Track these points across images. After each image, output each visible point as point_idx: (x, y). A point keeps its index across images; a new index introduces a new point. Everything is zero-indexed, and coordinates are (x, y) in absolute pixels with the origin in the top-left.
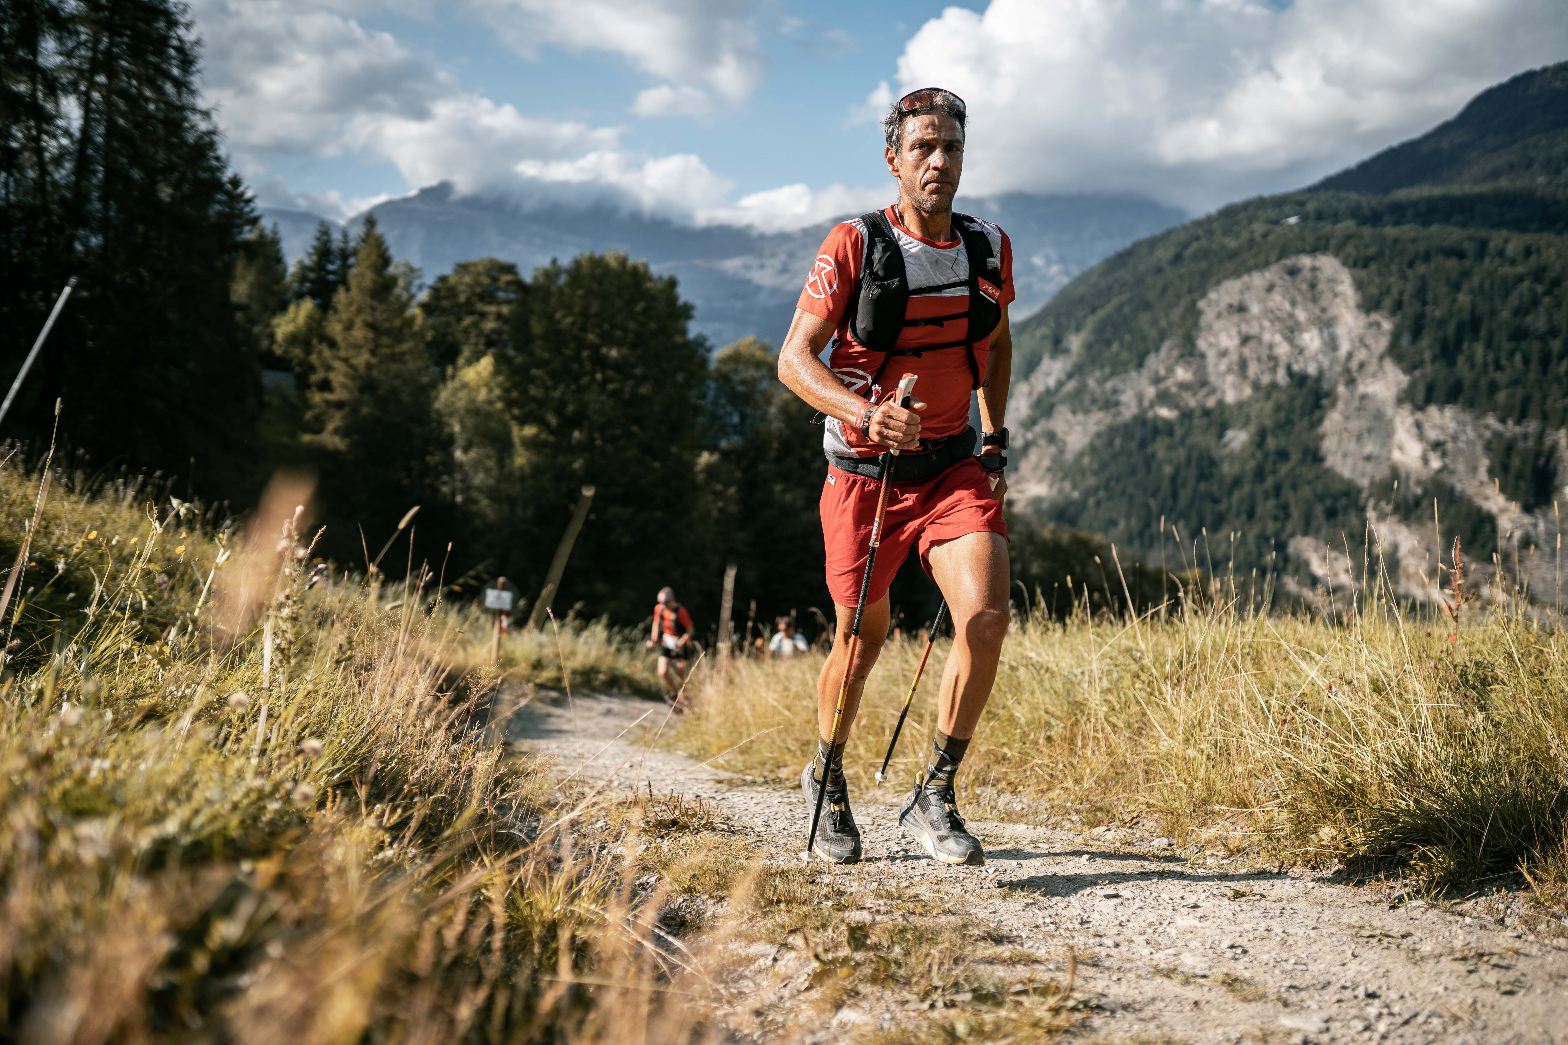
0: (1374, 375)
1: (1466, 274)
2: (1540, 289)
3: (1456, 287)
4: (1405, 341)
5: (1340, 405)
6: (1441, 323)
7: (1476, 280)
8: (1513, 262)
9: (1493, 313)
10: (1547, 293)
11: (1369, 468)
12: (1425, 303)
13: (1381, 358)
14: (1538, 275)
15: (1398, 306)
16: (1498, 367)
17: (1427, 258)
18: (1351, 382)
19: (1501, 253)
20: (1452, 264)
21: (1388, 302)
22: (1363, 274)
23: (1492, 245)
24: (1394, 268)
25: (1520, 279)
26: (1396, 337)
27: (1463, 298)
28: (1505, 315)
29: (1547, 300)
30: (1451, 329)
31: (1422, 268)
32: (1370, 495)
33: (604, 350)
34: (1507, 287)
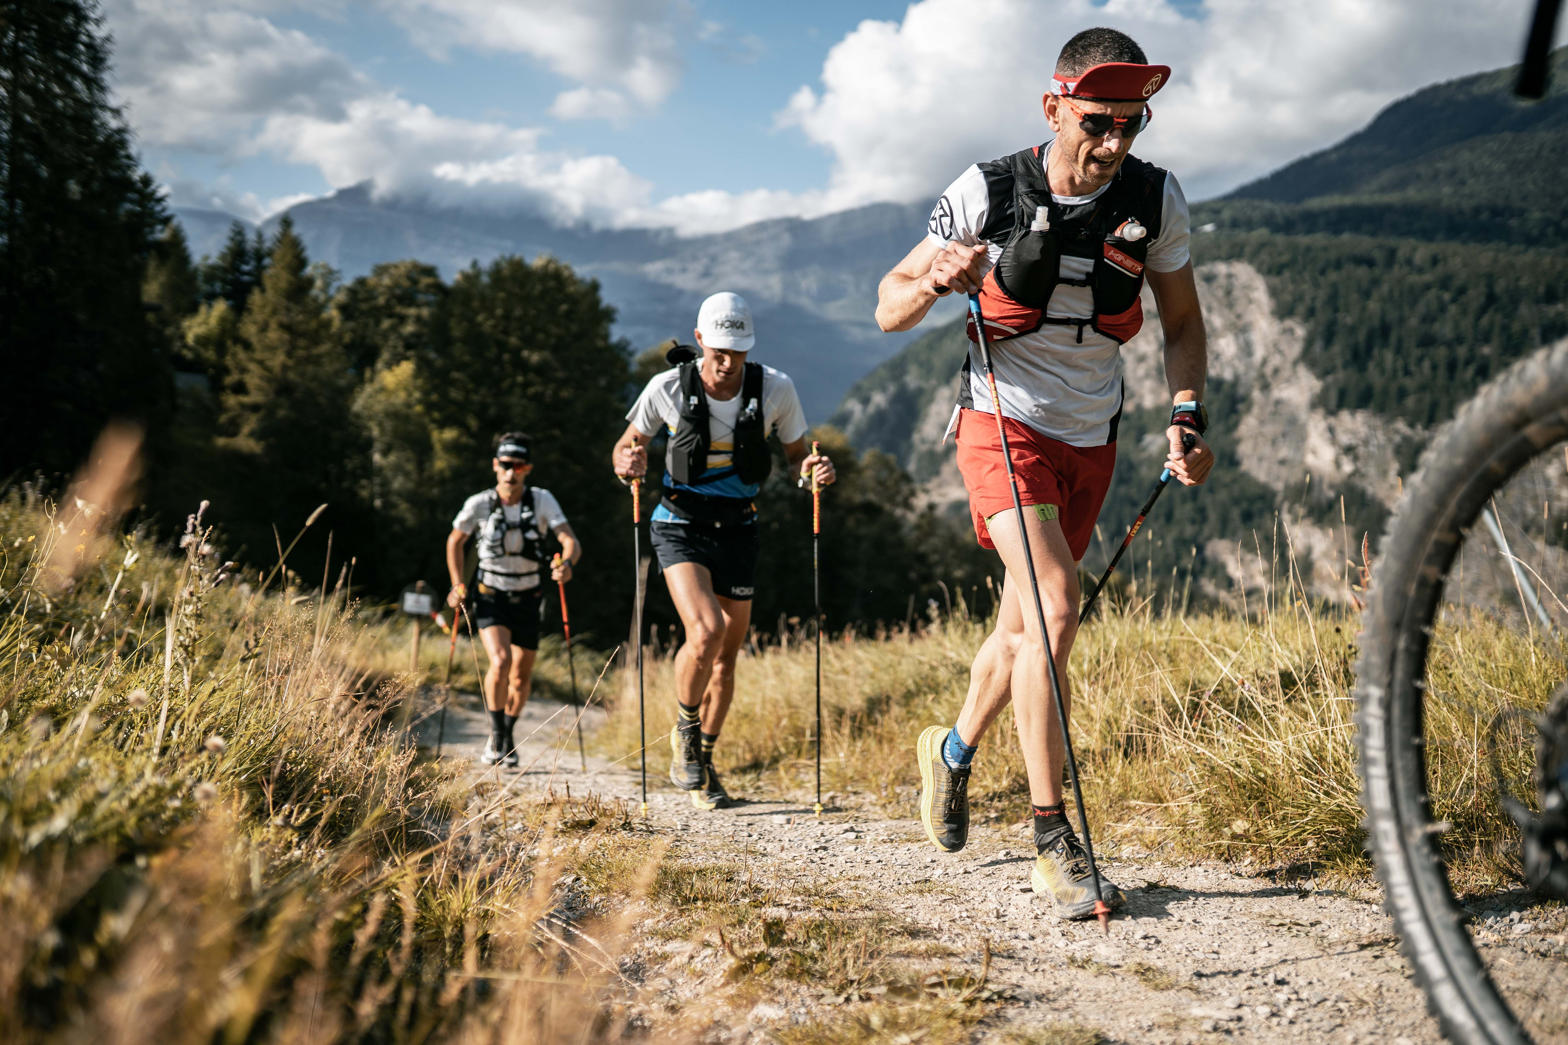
0: (1288, 381)
1: (1375, 282)
2: (1447, 296)
3: (1366, 294)
4: (1318, 347)
5: (1256, 410)
6: (1352, 330)
7: (1385, 288)
8: (1421, 271)
9: (1402, 320)
10: (1454, 301)
11: (1284, 472)
12: (1336, 310)
13: (1295, 363)
14: (1444, 283)
15: (1311, 313)
16: (1407, 373)
17: (1338, 265)
18: (1266, 387)
19: (1409, 262)
20: (1362, 272)
21: (1301, 309)
22: (1276, 281)
23: (1401, 254)
24: (1307, 275)
25: (1427, 287)
26: (1309, 343)
27: (1373, 306)
28: (1413, 322)
29: (1453, 308)
30: (1362, 336)
31: (1333, 276)
32: (1285, 498)
33: (525, 353)
34: (1415, 295)
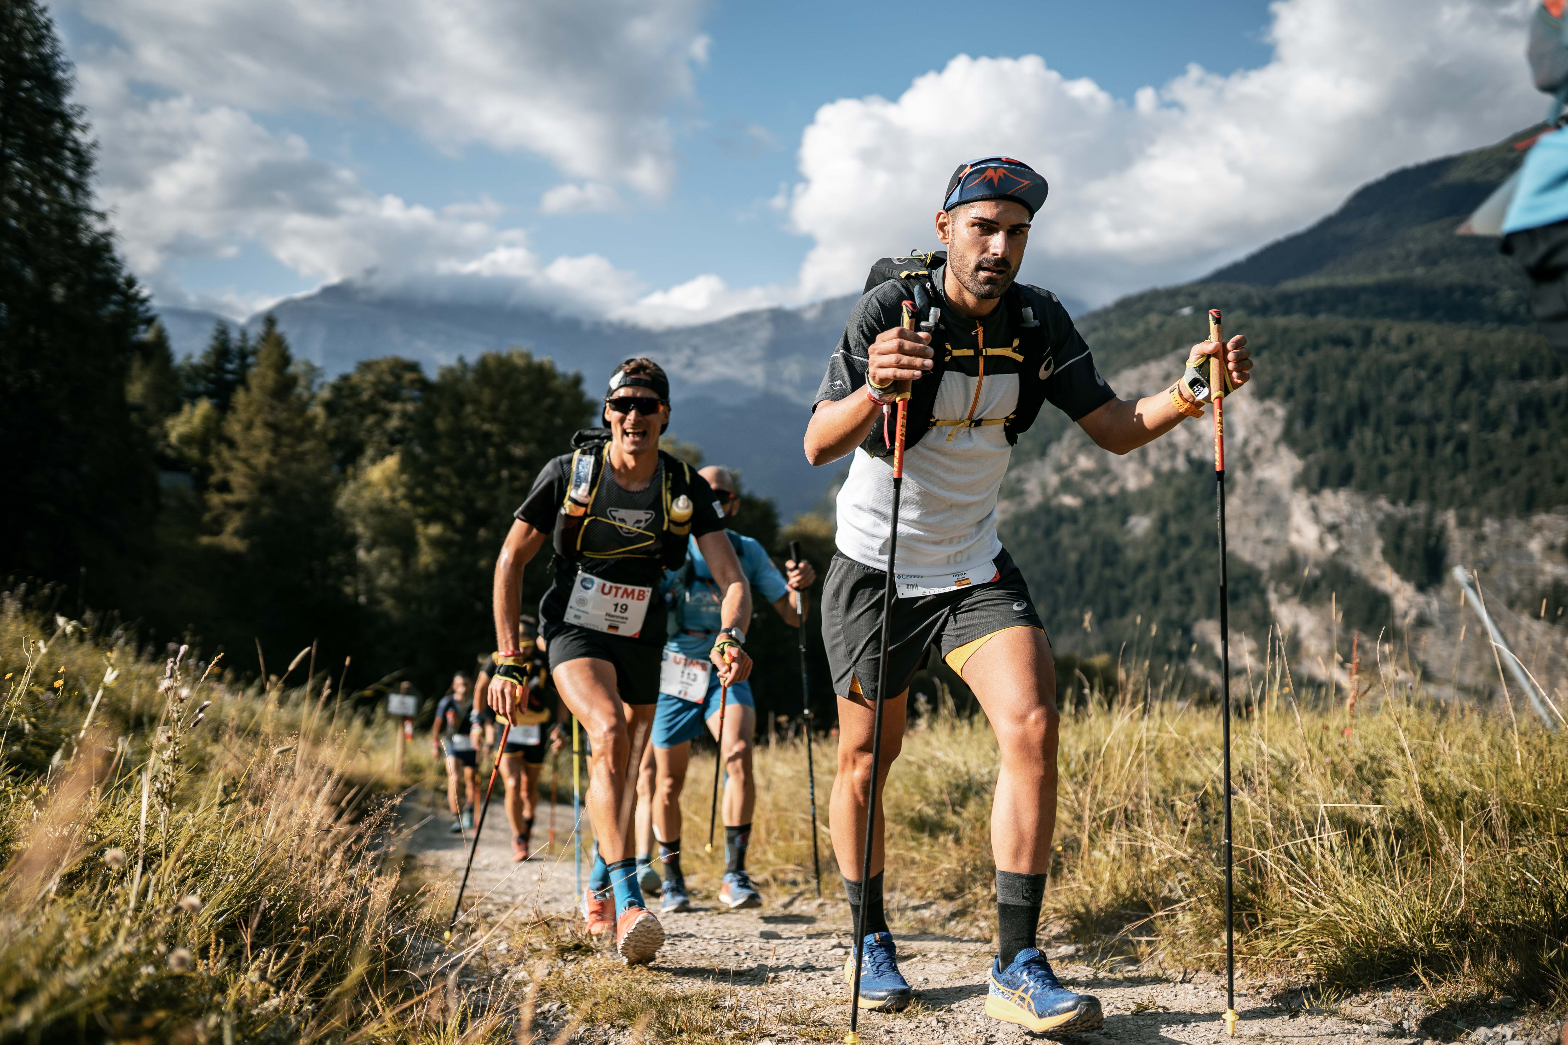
0: (1270, 461)
1: (1353, 362)
2: (1423, 375)
3: (1344, 374)
4: (1298, 426)
5: (1239, 490)
6: (1332, 409)
7: (1362, 367)
8: (1397, 350)
9: (1380, 399)
10: (1430, 378)
11: (1269, 551)
12: (1315, 390)
13: (1276, 443)
14: (1421, 362)
15: (1289, 394)
16: (1387, 451)
17: (1315, 346)
18: (1248, 468)
19: (1385, 341)
20: (1339, 352)
21: (1280, 389)
23: (1377, 334)
24: (1285, 356)
25: (1404, 366)
26: (1289, 422)
27: (1352, 385)
28: (1392, 400)
29: (1430, 387)
30: (1341, 415)
31: (1311, 356)
32: (1271, 578)
33: (511, 446)
34: (1391, 373)
